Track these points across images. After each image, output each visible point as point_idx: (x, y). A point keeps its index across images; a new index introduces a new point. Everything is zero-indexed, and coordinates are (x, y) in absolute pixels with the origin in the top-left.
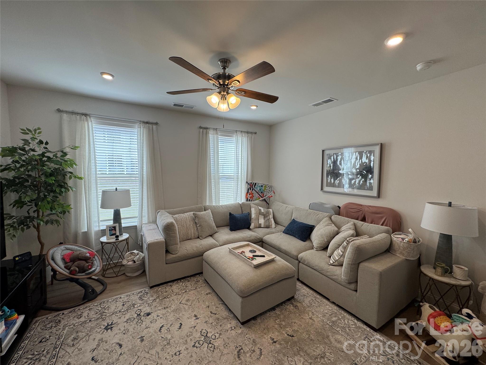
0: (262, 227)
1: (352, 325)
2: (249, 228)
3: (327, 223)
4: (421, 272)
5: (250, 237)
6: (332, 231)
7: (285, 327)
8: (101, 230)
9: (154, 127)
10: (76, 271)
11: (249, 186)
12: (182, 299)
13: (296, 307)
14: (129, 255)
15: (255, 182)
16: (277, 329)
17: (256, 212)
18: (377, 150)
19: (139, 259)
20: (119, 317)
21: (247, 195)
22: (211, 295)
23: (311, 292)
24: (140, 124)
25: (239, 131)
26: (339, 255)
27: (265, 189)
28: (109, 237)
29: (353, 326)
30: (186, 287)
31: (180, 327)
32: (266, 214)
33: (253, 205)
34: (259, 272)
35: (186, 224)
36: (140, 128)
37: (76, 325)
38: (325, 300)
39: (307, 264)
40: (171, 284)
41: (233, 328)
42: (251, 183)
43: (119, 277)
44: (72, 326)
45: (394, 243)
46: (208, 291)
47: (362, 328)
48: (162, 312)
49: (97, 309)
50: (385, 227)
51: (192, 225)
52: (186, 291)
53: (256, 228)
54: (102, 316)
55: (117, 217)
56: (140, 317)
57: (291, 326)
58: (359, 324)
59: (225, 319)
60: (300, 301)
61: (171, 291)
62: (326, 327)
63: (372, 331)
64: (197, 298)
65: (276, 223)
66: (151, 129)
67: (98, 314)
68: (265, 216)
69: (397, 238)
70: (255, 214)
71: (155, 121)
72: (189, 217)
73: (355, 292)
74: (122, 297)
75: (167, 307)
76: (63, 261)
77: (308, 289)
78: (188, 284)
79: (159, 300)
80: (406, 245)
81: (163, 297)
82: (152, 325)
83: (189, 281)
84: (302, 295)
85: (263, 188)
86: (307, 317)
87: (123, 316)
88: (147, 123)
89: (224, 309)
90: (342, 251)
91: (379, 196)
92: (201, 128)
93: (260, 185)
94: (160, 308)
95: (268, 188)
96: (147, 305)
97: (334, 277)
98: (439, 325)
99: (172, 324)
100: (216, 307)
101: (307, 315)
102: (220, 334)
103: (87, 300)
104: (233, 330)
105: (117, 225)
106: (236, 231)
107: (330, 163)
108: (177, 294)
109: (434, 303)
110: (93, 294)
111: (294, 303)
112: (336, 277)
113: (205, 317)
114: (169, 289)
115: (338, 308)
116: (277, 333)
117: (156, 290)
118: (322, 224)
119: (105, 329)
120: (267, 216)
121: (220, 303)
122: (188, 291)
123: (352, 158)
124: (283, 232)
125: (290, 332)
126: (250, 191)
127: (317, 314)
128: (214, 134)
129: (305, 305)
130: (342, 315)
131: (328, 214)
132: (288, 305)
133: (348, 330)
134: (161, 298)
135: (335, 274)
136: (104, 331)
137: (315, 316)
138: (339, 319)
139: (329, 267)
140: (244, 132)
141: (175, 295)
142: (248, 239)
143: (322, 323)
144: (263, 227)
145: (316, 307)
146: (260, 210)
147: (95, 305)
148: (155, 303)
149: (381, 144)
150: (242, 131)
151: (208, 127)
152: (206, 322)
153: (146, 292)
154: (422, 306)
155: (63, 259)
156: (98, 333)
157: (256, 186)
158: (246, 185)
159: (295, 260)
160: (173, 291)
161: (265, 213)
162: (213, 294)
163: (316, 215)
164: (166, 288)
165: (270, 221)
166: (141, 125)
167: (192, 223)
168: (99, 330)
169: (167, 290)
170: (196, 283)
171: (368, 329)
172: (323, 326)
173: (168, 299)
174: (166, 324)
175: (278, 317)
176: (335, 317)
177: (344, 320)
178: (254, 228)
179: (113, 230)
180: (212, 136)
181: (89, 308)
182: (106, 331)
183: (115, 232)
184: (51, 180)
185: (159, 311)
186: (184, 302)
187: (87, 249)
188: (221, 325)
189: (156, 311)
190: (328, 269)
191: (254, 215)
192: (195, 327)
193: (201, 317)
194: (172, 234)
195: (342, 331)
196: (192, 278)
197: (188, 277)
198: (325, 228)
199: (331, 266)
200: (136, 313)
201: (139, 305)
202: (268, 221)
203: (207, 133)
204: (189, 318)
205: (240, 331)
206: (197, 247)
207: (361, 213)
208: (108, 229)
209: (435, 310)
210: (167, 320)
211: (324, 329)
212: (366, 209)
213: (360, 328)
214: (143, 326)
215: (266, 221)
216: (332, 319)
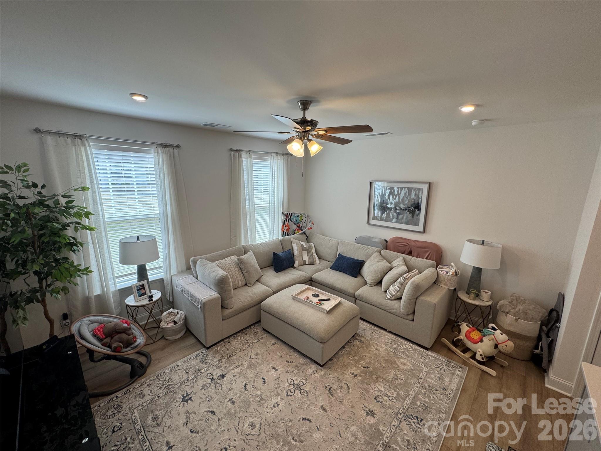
0: (306, 264)
1: (409, 348)
2: (293, 267)
3: (378, 258)
4: (458, 297)
5: (300, 278)
6: (386, 267)
7: (359, 361)
8: (119, 290)
9: (176, 151)
10: (121, 347)
11: (285, 217)
12: (249, 354)
13: (361, 341)
14: (168, 315)
15: (291, 212)
16: (353, 365)
17: (298, 248)
18: (425, 188)
19: (181, 319)
20: (190, 386)
21: (283, 228)
22: (278, 345)
23: (369, 325)
24: (157, 147)
25: (274, 153)
26: (396, 291)
27: (301, 219)
28: (138, 298)
29: (411, 349)
30: (247, 341)
31: (264, 381)
32: (309, 250)
33: (294, 240)
34: (332, 317)
35: (231, 272)
36: (158, 153)
37: (144, 404)
38: (382, 331)
39: (365, 300)
40: (228, 340)
41: (315, 372)
42: (287, 214)
43: (158, 343)
44: (140, 407)
45: (440, 276)
46: (273, 341)
47: (418, 349)
48: (237, 371)
49: (157, 383)
50: (429, 261)
51: (237, 272)
52: (249, 345)
53: (300, 266)
54: (169, 388)
55: (142, 272)
56: (216, 381)
57: (364, 360)
58: (414, 346)
59: (303, 365)
60: (363, 336)
61: (232, 347)
62: (391, 355)
63: (425, 350)
64: (265, 350)
65: (320, 258)
66: (172, 153)
67: (163, 388)
68: (308, 251)
69: (442, 271)
70: (298, 250)
71: (176, 144)
72: (233, 262)
73: (412, 322)
74: (179, 364)
75: (239, 366)
76: (95, 338)
77: (365, 323)
78: (247, 337)
79: (225, 359)
80: (449, 278)
81: (228, 356)
82: (234, 386)
83: (246, 334)
84: (362, 329)
85: (299, 218)
86: (373, 349)
87: (196, 384)
88: (166, 146)
89: (298, 356)
90: (399, 287)
91: (424, 232)
92: (231, 150)
93: (296, 215)
94: (232, 368)
95: (304, 218)
96: (215, 368)
97: (393, 311)
98: (473, 338)
99: (254, 381)
100: (290, 356)
101: (373, 347)
102: (306, 380)
103: (137, 376)
104: (316, 373)
105: (145, 282)
106: (282, 272)
107: (378, 196)
108: (241, 350)
109: (469, 322)
110: (142, 369)
111: (358, 338)
112: (395, 310)
113: (283, 367)
114: (229, 346)
115: (395, 337)
116: (354, 368)
117: (215, 350)
118: (374, 259)
119: (182, 401)
120: (310, 251)
121: (291, 350)
122: (251, 344)
123: (400, 193)
124: (331, 268)
125: (365, 365)
126: (286, 223)
127: (381, 345)
128: (247, 158)
129: (368, 339)
130: (400, 342)
131: (377, 248)
132: (354, 341)
133: (407, 353)
134: (226, 358)
135: (394, 308)
136: (184, 403)
137: (379, 346)
138: (399, 346)
139: (387, 302)
140: (279, 153)
141: (240, 351)
142: (299, 280)
143: (387, 352)
144: (308, 264)
145: (378, 338)
146: (302, 245)
147: (152, 380)
148: (222, 363)
149: (430, 182)
150: (277, 153)
151: (241, 149)
152: (287, 371)
153: (204, 354)
154: (460, 325)
155: (94, 335)
156: (179, 407)
157: (292, 217)
158: (282, 216)
159: (351, 298)
160: (235, 348)
161: (307, 248)
162: (280, 343)
163: (365, 250)
164: (225, 346)
165: (314, 256)
166: (159, 149)
167: (237, 269)
168: (177, 404)
169: (227, 347)
170: (255, 335)
171: (422, 349)
172: (388, 354)
173: (235, 357)
174: (249, 382)
175: (349, 353)
176: (395, 344)
177: (403, 346)
178: (299, 266)
179: (141, 289)
180: (245, 160)
181: (146, 384)
182: (186, 403)
183: (144, 291)
184: (64, 240)
185: (233, 371)
186: (253, 356)
187: (118, 318)
188: (303, 372)
189: (229, 372)
190: (387, 304)
191: (297, 252)
192: (279, 378)
193: (279, 368)
194: (227, 288)
195: (403, 355)
196: (248, 330)
197: (244, 329)
198: (378, 264)
199: (389, 301)
200: (208, 377)
201: (205, 369)
202: (311, 257)
203: (240, 157)
204: (268, 372)
205: (322, 373)
206: (251, 297)
207: (407, 247)
208: (136, 289)
209: (470, 327)
210: (246, 377)
211: (390, 356)
212: (413, 244)
213: (415, 350)
214: (225, 388)
215: (310, 257)
216: (394, 347)
